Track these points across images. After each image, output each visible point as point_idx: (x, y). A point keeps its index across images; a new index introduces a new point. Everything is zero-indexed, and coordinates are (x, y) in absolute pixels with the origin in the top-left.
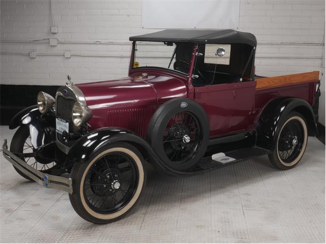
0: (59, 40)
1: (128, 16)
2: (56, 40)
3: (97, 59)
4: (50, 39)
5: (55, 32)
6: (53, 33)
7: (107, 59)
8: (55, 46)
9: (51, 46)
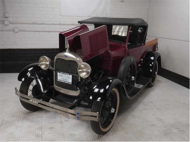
0: (10, 21)
1: (53, 8)
2: (9, 21)
3: (35, 32)
4: (5, 21)
5: (8, 16)
6: (6, 17)
7: (41, 33)
8: (8, 25)
9: (5, 25)
